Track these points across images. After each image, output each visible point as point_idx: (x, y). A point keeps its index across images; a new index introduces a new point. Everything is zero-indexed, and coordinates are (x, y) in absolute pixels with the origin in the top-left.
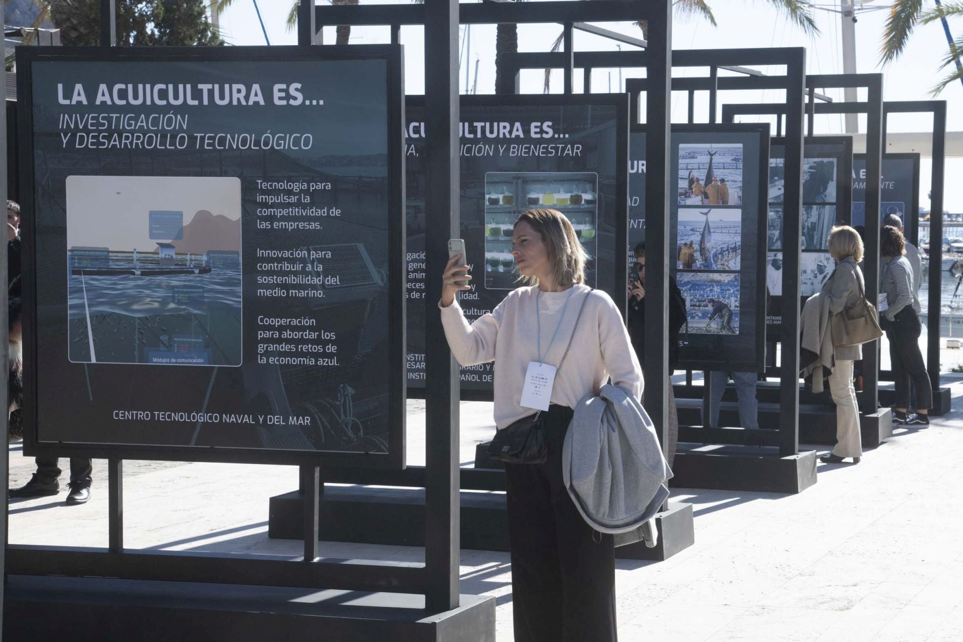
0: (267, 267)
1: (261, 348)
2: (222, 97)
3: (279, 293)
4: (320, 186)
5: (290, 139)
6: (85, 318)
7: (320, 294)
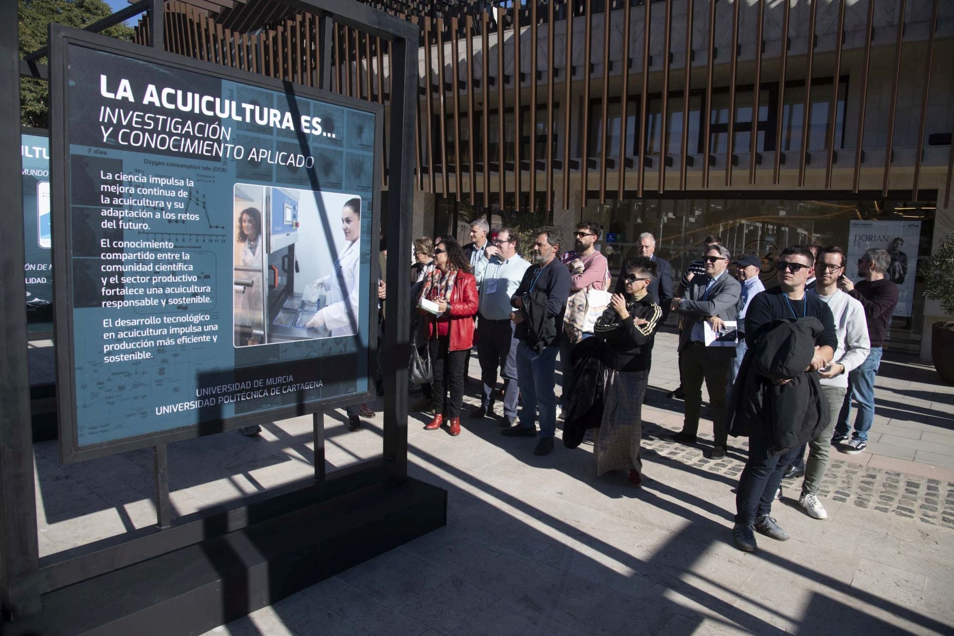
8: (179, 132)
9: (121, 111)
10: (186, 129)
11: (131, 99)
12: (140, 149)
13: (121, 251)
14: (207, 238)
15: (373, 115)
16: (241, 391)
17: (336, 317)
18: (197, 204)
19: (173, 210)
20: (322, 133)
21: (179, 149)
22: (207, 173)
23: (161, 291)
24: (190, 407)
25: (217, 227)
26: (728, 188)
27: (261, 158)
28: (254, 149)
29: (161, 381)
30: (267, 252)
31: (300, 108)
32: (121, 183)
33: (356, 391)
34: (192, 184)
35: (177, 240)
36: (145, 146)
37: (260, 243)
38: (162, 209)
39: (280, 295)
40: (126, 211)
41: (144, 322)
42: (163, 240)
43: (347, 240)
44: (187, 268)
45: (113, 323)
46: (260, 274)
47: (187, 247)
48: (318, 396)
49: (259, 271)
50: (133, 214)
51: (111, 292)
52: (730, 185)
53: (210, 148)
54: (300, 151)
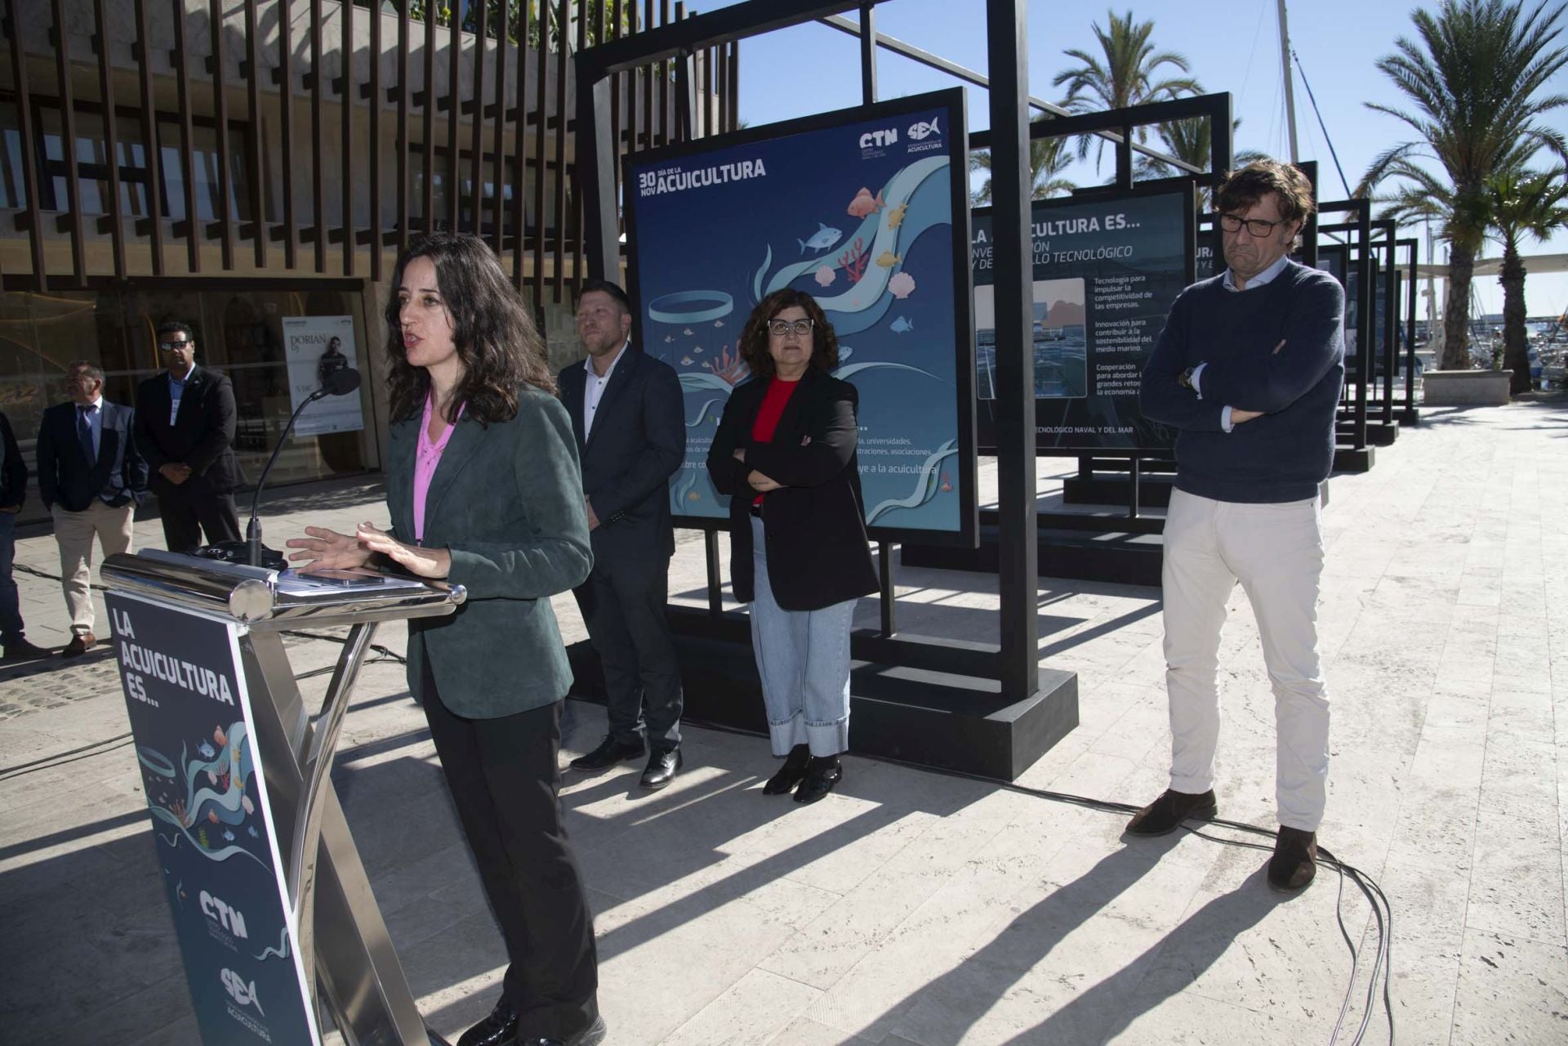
0: (1102, 333)
1: (1099, 385)
2: (1071, 228)
3: (1110, 349)
4: (1138, 279)
5: (1117, 251)
6: (987, 373)
7: (1138, 348)
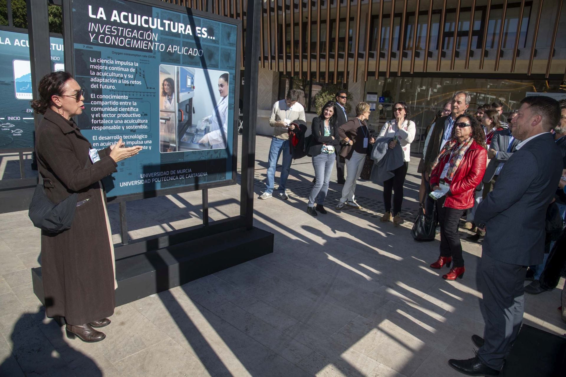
8: (130, 36)
9: (100, 25)
10: (133, 35)
11: (105, 18)
12: (110, 46)
13: (101, 100)
14: (145, 94)
15: (236, 26)
16: (164, 176)
17: (215, 138)
18: (140, 76)
19: (128, 79)
20: (207, 37)
21: (130, 46)
22: (145, 59)
23: (122, 122)
24: (137, 183)
25: (151, 88)
26: (452, 71)
27: (174, 51)
28: (170, 46)
29: (122, 169)
30: (177, 102)
31: (196, 23)
32: (100, 64)
33: (225, 179)
34: (137, 65)
35: (130, 95)
36: (112, 44)
37: (174, 97)
38: (122, 78)
39: (185, 125)
40: (103, 79)
41: (113, 138)
42: (122, 95)
43: (221, 96)
44: (135, 110)
45: (98, 138)
46: (174, 114)
47: (135, 99)
48: (205, 181)
49: (173, 112)
50: (107, 81)
51: (97, 122)
52: (453, 69)
53: (146, 45)
54: (196, 46)
